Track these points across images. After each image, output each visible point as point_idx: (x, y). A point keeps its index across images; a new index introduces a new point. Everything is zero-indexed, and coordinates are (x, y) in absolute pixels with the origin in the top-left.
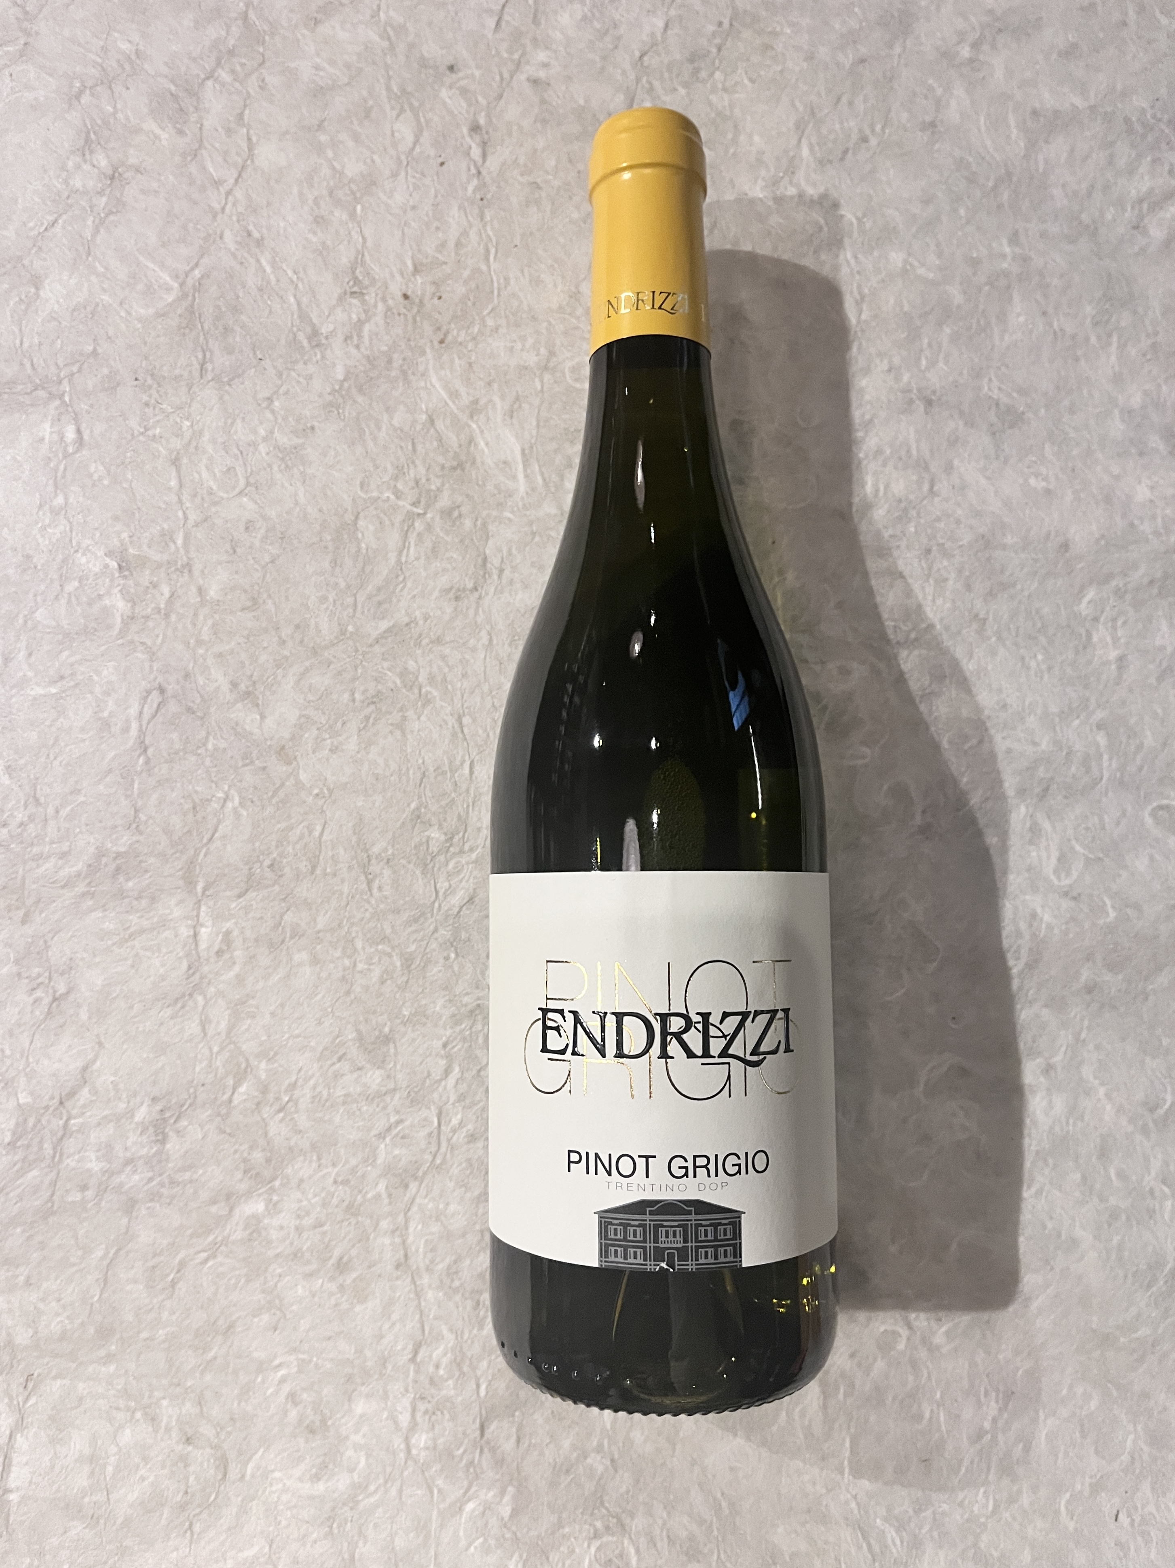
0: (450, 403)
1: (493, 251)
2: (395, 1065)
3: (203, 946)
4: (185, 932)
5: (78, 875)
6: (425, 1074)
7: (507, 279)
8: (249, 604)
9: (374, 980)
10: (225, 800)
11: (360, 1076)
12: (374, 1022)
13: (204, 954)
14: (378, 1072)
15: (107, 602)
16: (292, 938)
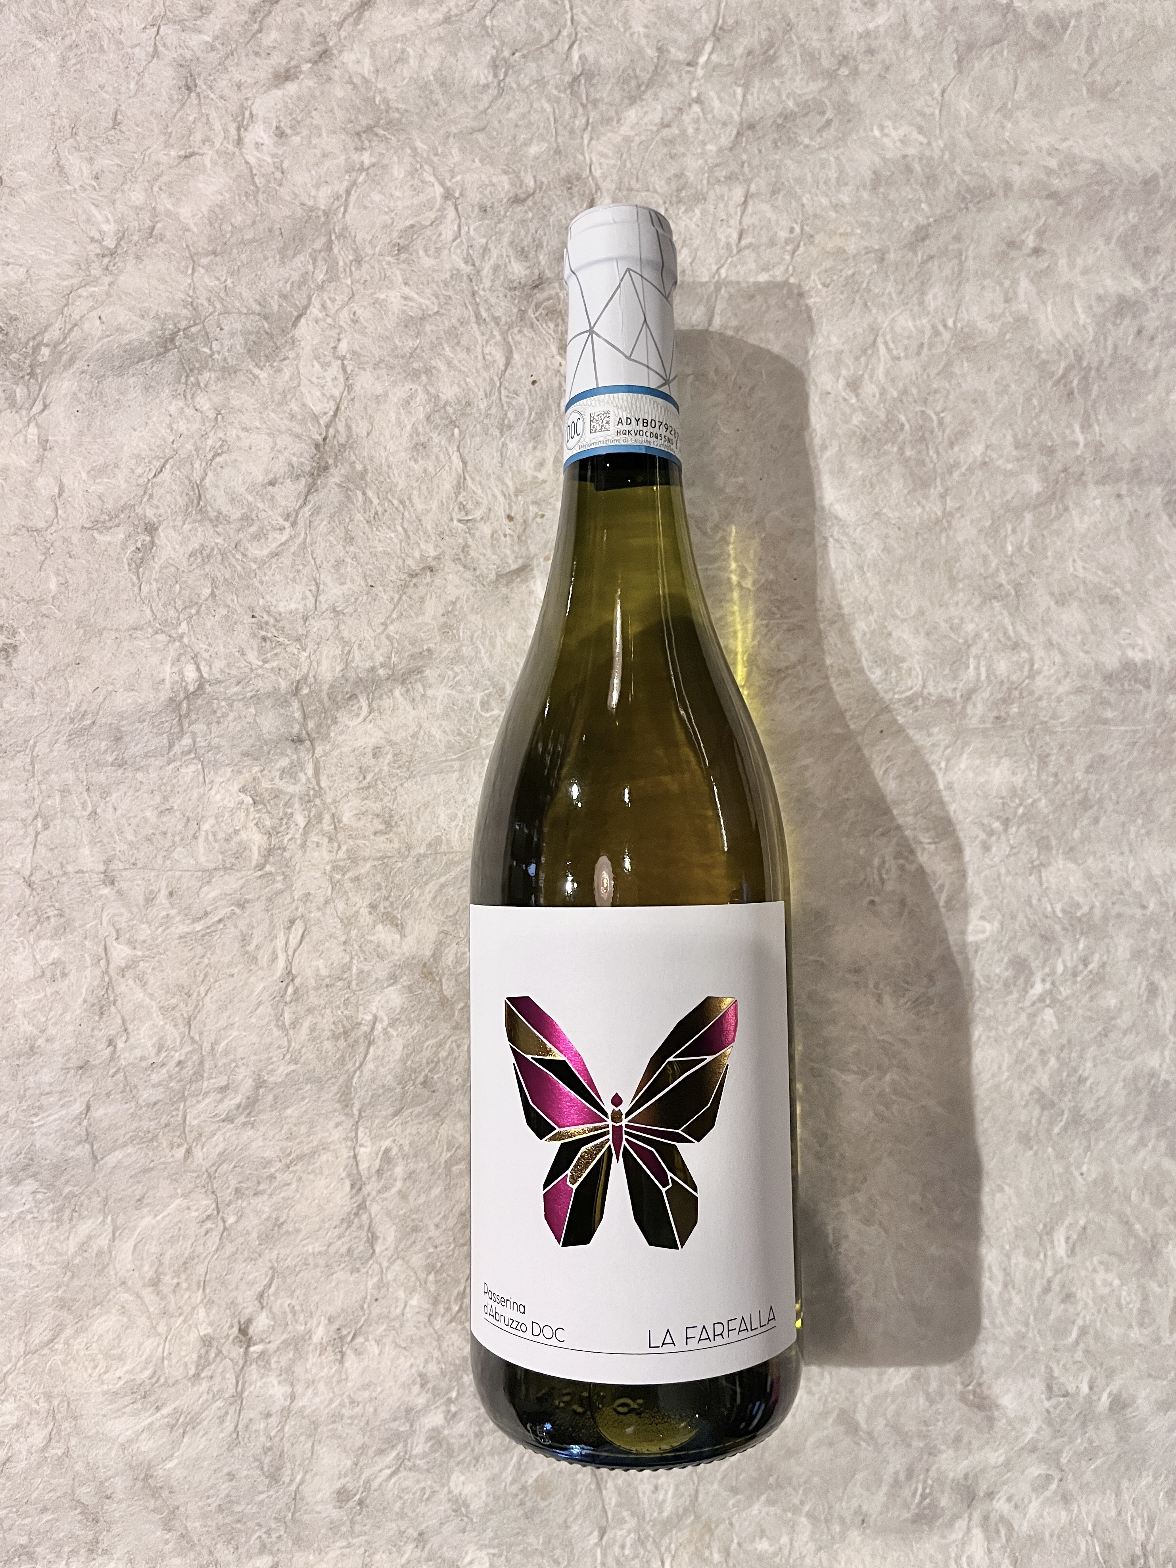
3: (363, 1166)
4: (345, 1153)
5: (238, 1106)
13: (364, 1173)
15: (243, 835)
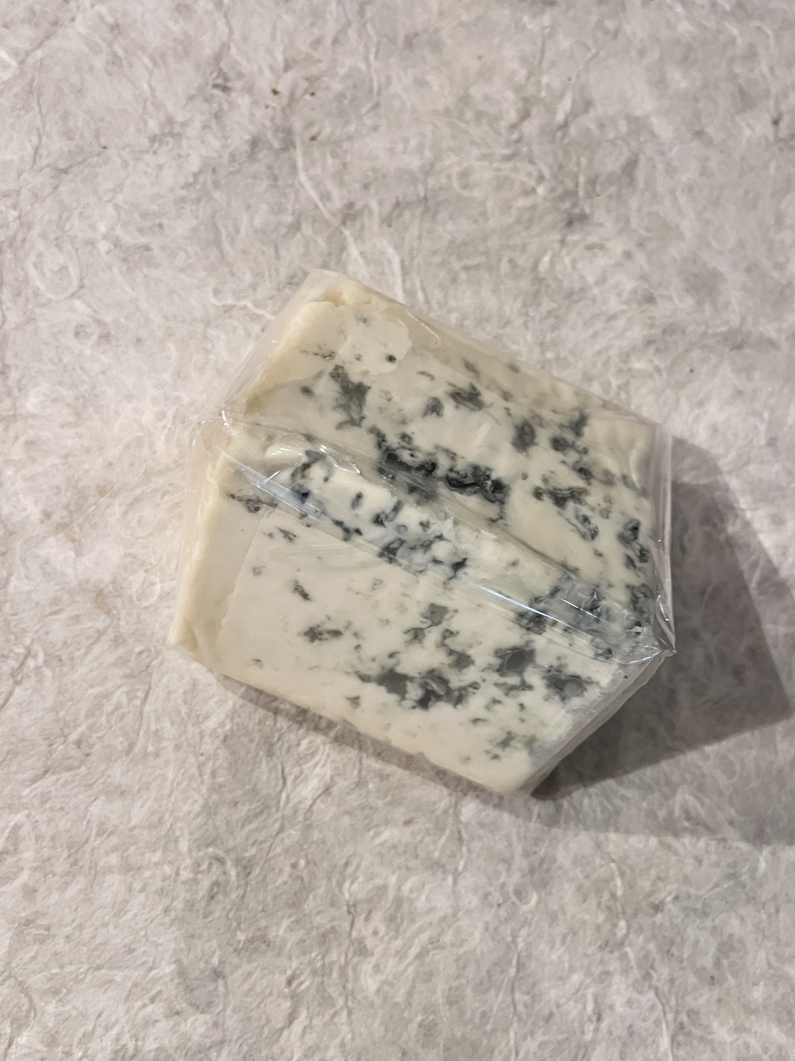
0: (320, 205)
1: (373, 50)
2: (224, 1010)
6: (263, 1021)
7: (388, 78)
8: (72, 419)
9: (201, 894)
10: (26, 658)
11: (178, 1024)
12: (199, 950)
14: (202, 1018)
16: (98, 835)
